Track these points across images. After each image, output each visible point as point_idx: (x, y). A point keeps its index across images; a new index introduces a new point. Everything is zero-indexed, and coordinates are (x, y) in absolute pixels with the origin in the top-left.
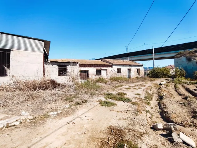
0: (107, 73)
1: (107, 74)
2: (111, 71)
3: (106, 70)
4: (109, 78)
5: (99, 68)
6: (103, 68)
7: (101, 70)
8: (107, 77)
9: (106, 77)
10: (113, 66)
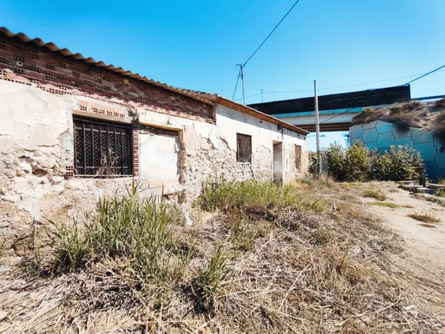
0: (181, 160)
1: (181, 168)
2: (208, 146)
3: (174, 133)
4: (194, 190)
5: (114, 108)
6: (150, 115)
7: (137, 125)
8: (179, 188)
9: (173, 187)
10: (218, 117)
